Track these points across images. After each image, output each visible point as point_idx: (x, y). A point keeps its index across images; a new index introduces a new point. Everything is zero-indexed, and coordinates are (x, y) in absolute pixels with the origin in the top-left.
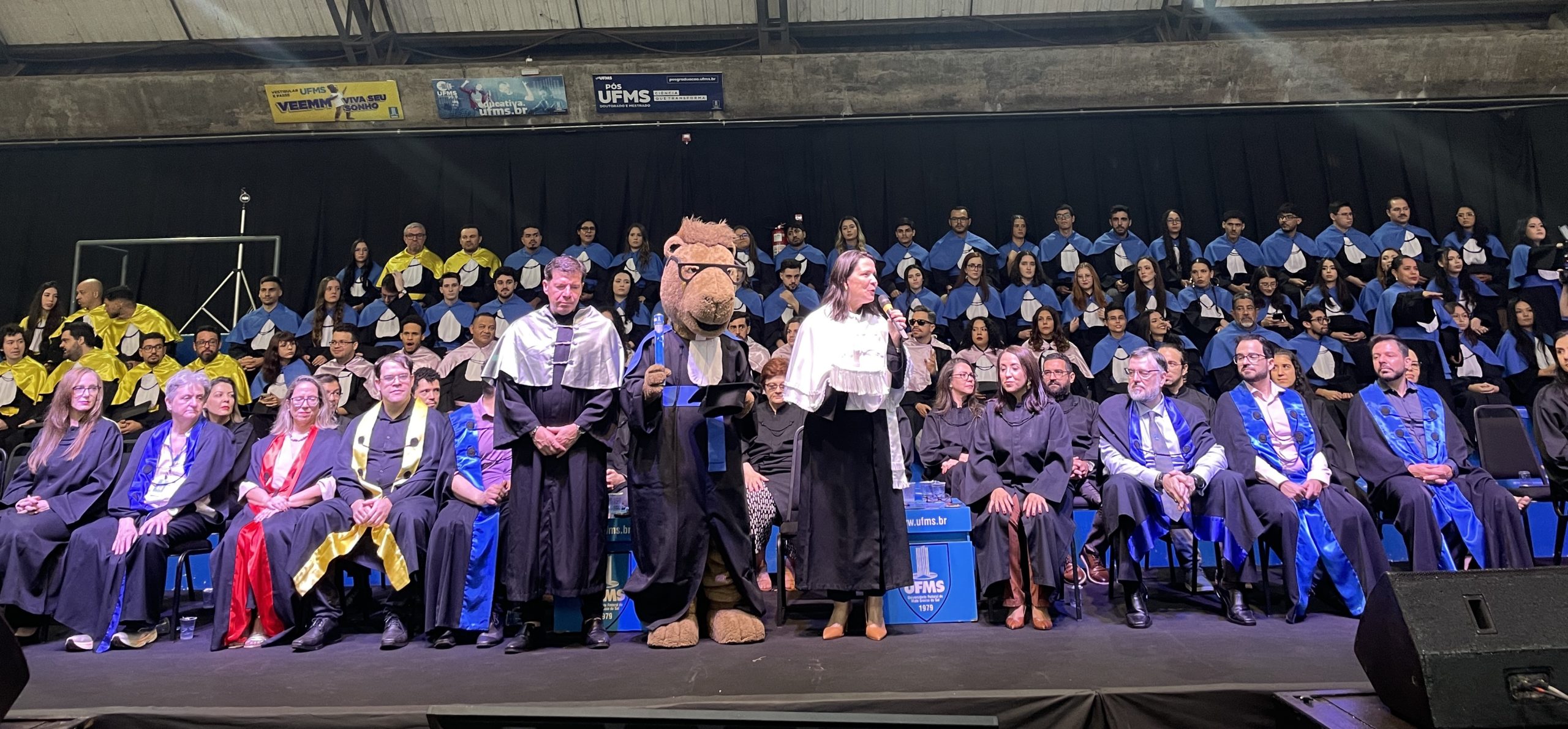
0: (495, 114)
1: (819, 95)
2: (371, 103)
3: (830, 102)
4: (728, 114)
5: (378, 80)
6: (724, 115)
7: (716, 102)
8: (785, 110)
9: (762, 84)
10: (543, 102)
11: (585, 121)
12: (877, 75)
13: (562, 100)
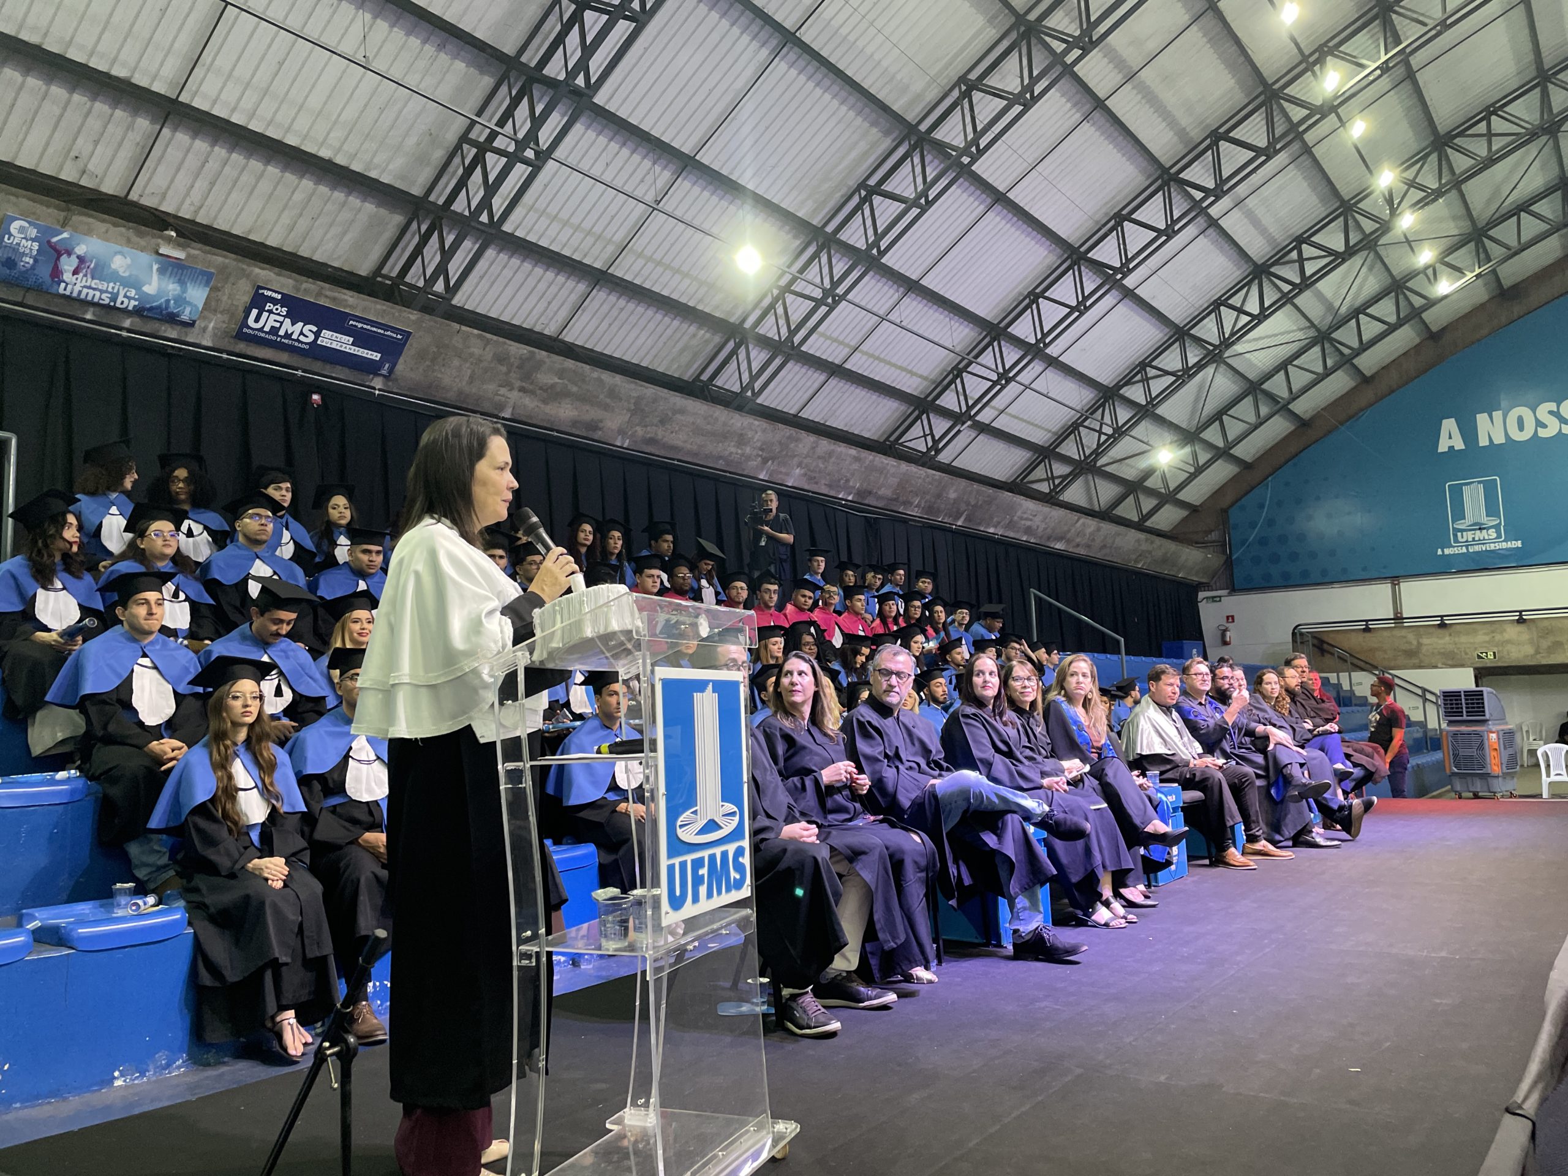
0: (82, 296)
1: (491, 387)
3: (497, 398)
7: (387, 365)
9: (444, 359)
10: (168, 301)
11: (210, 344)
12: (551, 382)
13: (195, 306)
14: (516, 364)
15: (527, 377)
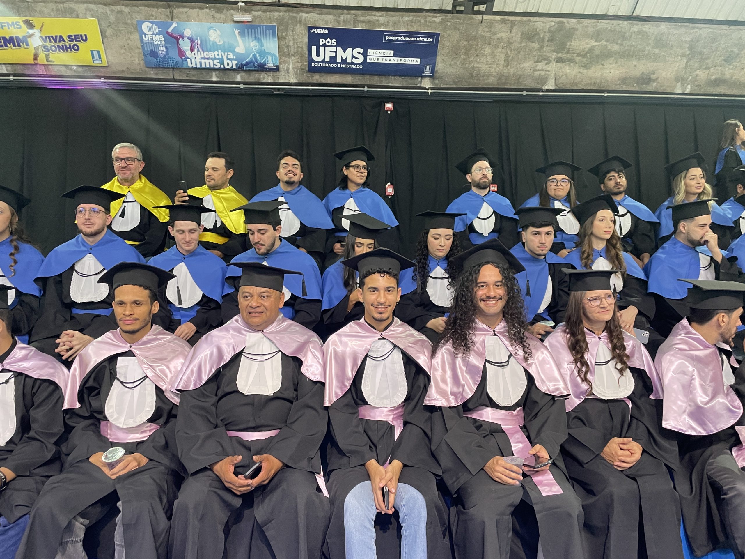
0: (203, 66)
1: (527, 65)
2: (72, 44)
3: (537, 73)
4: (437, 81)
5: (77, 16)
6: (432, 83)
7: (428, 67)
8: (492, 81)
9: (476, 50)
10: (254, 55)
11: (295, 81)
12: (589, 46)
13: (273, 54)
14: (547, 39)
15: (562, 47)
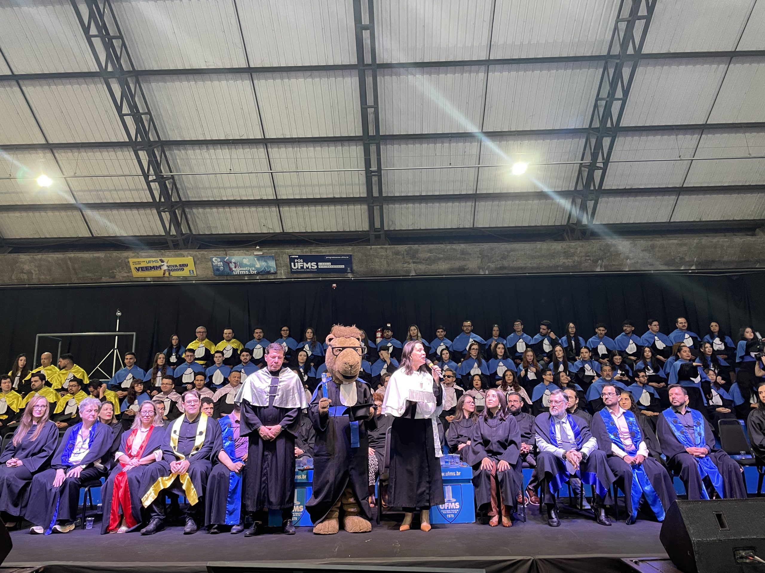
0: (241, 274)
1: (399, 265)
2: (181, 268)
3: (404, 269)
4: (355, 274)
5: (184, 257)
6: (352, 275)
7: (349, 269)
8: (383, 273)
9: (371, 260)
10: (265, 268)
11: (285, 277)
12: (427, 256)
13: (273, 267)
14: (405, 254)
15: (414, 257)
